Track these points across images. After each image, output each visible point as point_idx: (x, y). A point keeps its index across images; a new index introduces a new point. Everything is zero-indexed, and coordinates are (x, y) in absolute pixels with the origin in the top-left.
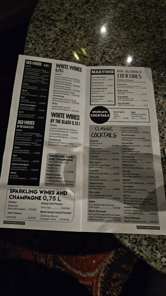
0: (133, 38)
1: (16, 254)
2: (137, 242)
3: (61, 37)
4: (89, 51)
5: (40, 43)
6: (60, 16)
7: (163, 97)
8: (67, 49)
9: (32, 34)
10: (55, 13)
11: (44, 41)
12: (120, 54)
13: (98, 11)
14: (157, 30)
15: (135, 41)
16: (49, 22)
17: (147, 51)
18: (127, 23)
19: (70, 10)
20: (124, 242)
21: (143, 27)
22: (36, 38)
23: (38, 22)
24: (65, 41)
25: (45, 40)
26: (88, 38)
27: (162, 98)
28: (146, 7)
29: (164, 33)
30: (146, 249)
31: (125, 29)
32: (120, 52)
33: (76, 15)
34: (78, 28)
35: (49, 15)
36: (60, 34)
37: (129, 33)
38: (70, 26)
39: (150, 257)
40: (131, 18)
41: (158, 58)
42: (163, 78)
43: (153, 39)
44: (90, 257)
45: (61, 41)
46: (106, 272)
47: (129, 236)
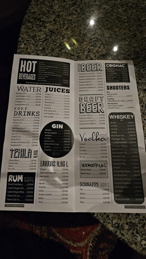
0: (116, 37)
1: (15, 226)
2: (119, 226)
3: (50, 37)
4: (76, 50)
5: (31, 43)
6: (49, 18)
7: (143, 92)
8: (56, 49)
9: (24, 35)
10: (45, 15)
11: (35, 41)
12: (104, 52)
13: (83, 12)
14: (138, 29)
16: (40, 23)
17: (128, 48)
18: (111, 23)
19: (58, 12)
20: (107, 226)
21: (125, 26)
22: (27, 38)
23: (30, 24)
24: (53, 41)
25: (36, 40)
27: (142, 92)
28: (128, 8)
29: (144, 32)
30: (127, 233)
31: (109, 29)
32: (103, 50)
33: (63, 17)
34: (66, 29)
35: (39, 17)
36: (50, 35)
37: (113, 33)
38: (58, 27)
40: (114, 18)
41: (138, 55)
42: (143, 74)
43: (134, 38)
44: (80, 229)
45: (51, 41)
46: (94, 242)
47: (112, 221)
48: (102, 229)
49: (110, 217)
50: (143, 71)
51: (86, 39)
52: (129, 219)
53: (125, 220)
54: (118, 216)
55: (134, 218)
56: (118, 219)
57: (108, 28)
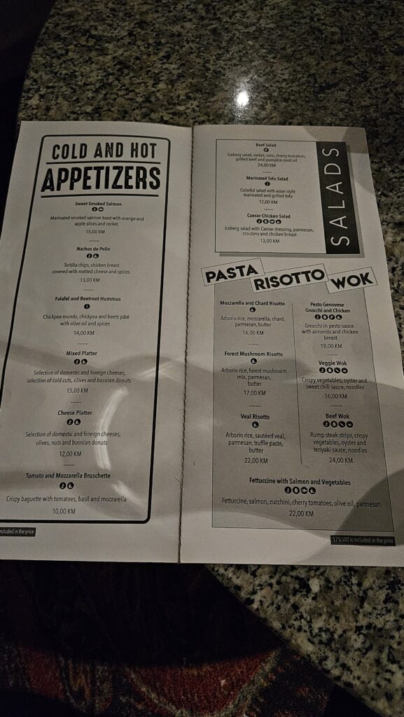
0: (310, 79)
1: (13, 665)
2: (334, 639)
3: (117, 79)
4: (192, 113)
5: (60, 94)
6: (115, 29)
7: (393, 229)
8: (134, 110)
9: (40, 73)
10: (104, 20)
11: (72, 88)
12: (274, 119)
13: (215, 14)
14: (371, 59)
15: (314, 87)
16: (87, 41)
18: (293, 42)
19: (142, 14)
20: (296, 640)
21: (334, 53)
22: (50, 80)
23: (57, 43)
24: (127, 89)
25: (74, 87)
26: (190, 80)
27: (390, 230)
28: (342, 5)
29: (389, 67)
30: (360, 662)
31: (287, 58)
32: (274, 115)
33: (157, 26)
34: (163, 57)
35: (87, 25)
36: (115, 72)
37: (299, 68)
38: (141, 51)
39: (373, 684)
40: (303, 31)
41: (375, 129)
42: (391, 179)
43: (360, 82)
44: (211, 670)
45: (119, 88)
46: (255, 710)
47: (310, 622)
48: (280, 670)
49: (302, 609)
50: (390, 171)
51: (222, 84)
52: (365, 616)
53: (351, 619)
54: (327, 607)
55: (379, 612)
56: (330, 615)
57: (285, 56)
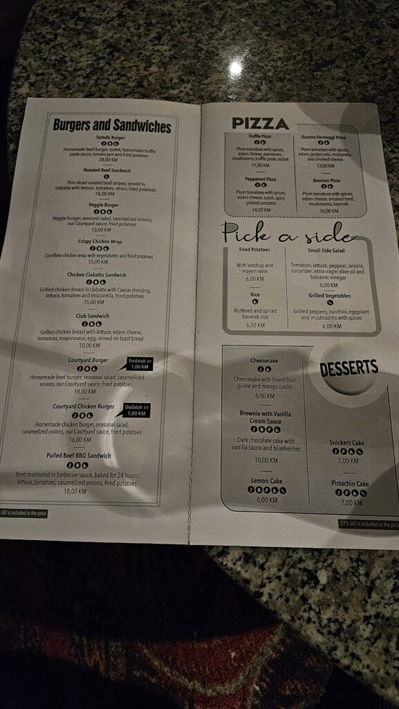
0: (305, 57)
1: (29, 645)
2: (343, 629)
3: (107, 63)
4: (186, 97)
5: (51, 81)
6: (104, 10)
9: (29, 60)
11: (63, 75)
14: (368, 34)
15: (310, 65)
16: (76, 24)
17: (344, 88)
18: (287, 18)
20: (305, 631)
21: (329, 28)
22: (39, 67)
23: (45, 28)
24: (118, 74)
25: (64, 73)
26: (183, 62)
29: (386, 41)
30: (369, 651)
31: (282, 35)
34: (155, 38)
35: (75, 8)
36: (106, 56)
37: (294, 46)
38: (131, 33)
39: (382, 671)
40: (297, 5)
42: (391, 160)
43: (357, 58)
44: (221, 642)
45: (110, 73)
46: (265, 681)
47: (318, 613)
48: (288, 641)
49: (311, 601)
50: (390, 151)
51: (215, 65)
52: (373, 605)
53: (360, 610)
54: (336, 598)
55: (387, 602)
56: (339, 606)
57: (279, 33)
